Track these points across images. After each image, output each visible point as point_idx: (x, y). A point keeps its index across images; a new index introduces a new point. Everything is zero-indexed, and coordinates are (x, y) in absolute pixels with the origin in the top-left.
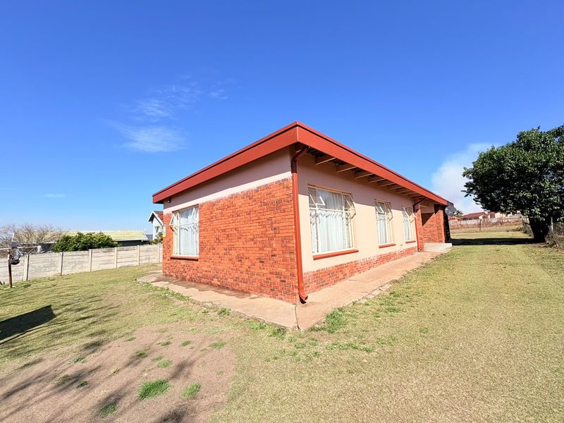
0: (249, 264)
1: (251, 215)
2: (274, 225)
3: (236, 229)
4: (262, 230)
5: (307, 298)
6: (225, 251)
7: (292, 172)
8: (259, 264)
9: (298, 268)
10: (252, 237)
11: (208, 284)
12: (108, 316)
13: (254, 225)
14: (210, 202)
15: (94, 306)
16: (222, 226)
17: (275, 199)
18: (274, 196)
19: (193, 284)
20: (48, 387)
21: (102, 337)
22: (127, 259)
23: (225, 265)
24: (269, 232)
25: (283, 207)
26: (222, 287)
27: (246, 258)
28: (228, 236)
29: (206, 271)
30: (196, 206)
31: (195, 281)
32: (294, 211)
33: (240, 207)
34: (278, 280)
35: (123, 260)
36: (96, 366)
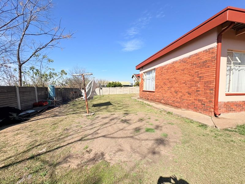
0: (182, 95)
1: (184, 71)
2: (200, 75)
3: (175, 78)
4: (191, 78)
5: (220, 115)
6: (168, 89)
7: (218, 43)
8: (187, 95)
9: (215, 98)
10: (185, 82)
11: (159, 102)
12: (127, 107)
13: (186, 76)
14: (161, 67)
15: (121, 103)
16: (167, 77)
17: (202, 61)
18: (201, 59)
19: (152, 101)
20: (119, 121)
21: (128, 112)
22: (126, 91)
23: (168, 95)
24: (196, 79)
25: (207, 65)
26: (166, 104)
27: (180, 92)
28: (170, 81)
29: (158, 97)
30: (154, 69)
31: (153, 100)
32: (217, 66)
33: (178, 67)
34: (200, 103)
35: (125, 91)
36: (129, 119)
